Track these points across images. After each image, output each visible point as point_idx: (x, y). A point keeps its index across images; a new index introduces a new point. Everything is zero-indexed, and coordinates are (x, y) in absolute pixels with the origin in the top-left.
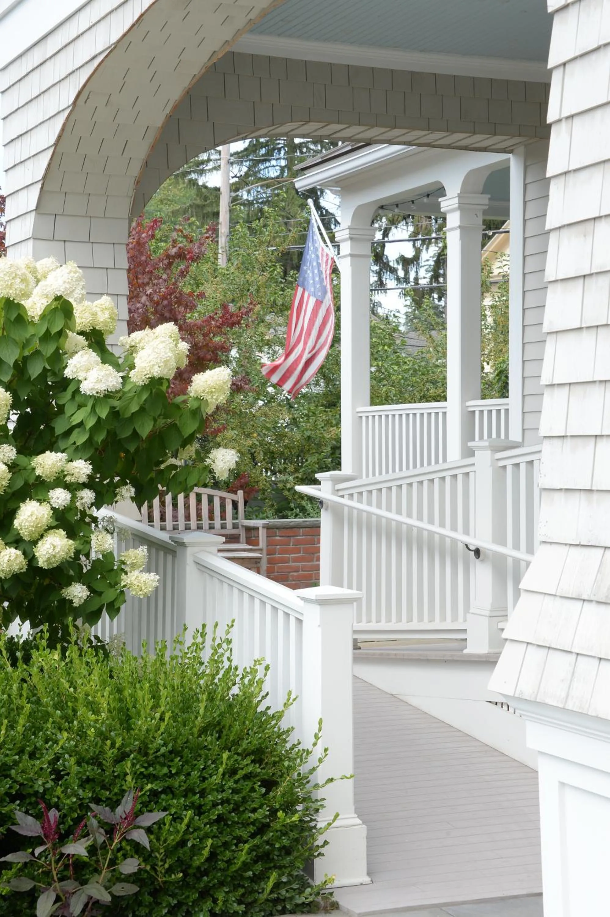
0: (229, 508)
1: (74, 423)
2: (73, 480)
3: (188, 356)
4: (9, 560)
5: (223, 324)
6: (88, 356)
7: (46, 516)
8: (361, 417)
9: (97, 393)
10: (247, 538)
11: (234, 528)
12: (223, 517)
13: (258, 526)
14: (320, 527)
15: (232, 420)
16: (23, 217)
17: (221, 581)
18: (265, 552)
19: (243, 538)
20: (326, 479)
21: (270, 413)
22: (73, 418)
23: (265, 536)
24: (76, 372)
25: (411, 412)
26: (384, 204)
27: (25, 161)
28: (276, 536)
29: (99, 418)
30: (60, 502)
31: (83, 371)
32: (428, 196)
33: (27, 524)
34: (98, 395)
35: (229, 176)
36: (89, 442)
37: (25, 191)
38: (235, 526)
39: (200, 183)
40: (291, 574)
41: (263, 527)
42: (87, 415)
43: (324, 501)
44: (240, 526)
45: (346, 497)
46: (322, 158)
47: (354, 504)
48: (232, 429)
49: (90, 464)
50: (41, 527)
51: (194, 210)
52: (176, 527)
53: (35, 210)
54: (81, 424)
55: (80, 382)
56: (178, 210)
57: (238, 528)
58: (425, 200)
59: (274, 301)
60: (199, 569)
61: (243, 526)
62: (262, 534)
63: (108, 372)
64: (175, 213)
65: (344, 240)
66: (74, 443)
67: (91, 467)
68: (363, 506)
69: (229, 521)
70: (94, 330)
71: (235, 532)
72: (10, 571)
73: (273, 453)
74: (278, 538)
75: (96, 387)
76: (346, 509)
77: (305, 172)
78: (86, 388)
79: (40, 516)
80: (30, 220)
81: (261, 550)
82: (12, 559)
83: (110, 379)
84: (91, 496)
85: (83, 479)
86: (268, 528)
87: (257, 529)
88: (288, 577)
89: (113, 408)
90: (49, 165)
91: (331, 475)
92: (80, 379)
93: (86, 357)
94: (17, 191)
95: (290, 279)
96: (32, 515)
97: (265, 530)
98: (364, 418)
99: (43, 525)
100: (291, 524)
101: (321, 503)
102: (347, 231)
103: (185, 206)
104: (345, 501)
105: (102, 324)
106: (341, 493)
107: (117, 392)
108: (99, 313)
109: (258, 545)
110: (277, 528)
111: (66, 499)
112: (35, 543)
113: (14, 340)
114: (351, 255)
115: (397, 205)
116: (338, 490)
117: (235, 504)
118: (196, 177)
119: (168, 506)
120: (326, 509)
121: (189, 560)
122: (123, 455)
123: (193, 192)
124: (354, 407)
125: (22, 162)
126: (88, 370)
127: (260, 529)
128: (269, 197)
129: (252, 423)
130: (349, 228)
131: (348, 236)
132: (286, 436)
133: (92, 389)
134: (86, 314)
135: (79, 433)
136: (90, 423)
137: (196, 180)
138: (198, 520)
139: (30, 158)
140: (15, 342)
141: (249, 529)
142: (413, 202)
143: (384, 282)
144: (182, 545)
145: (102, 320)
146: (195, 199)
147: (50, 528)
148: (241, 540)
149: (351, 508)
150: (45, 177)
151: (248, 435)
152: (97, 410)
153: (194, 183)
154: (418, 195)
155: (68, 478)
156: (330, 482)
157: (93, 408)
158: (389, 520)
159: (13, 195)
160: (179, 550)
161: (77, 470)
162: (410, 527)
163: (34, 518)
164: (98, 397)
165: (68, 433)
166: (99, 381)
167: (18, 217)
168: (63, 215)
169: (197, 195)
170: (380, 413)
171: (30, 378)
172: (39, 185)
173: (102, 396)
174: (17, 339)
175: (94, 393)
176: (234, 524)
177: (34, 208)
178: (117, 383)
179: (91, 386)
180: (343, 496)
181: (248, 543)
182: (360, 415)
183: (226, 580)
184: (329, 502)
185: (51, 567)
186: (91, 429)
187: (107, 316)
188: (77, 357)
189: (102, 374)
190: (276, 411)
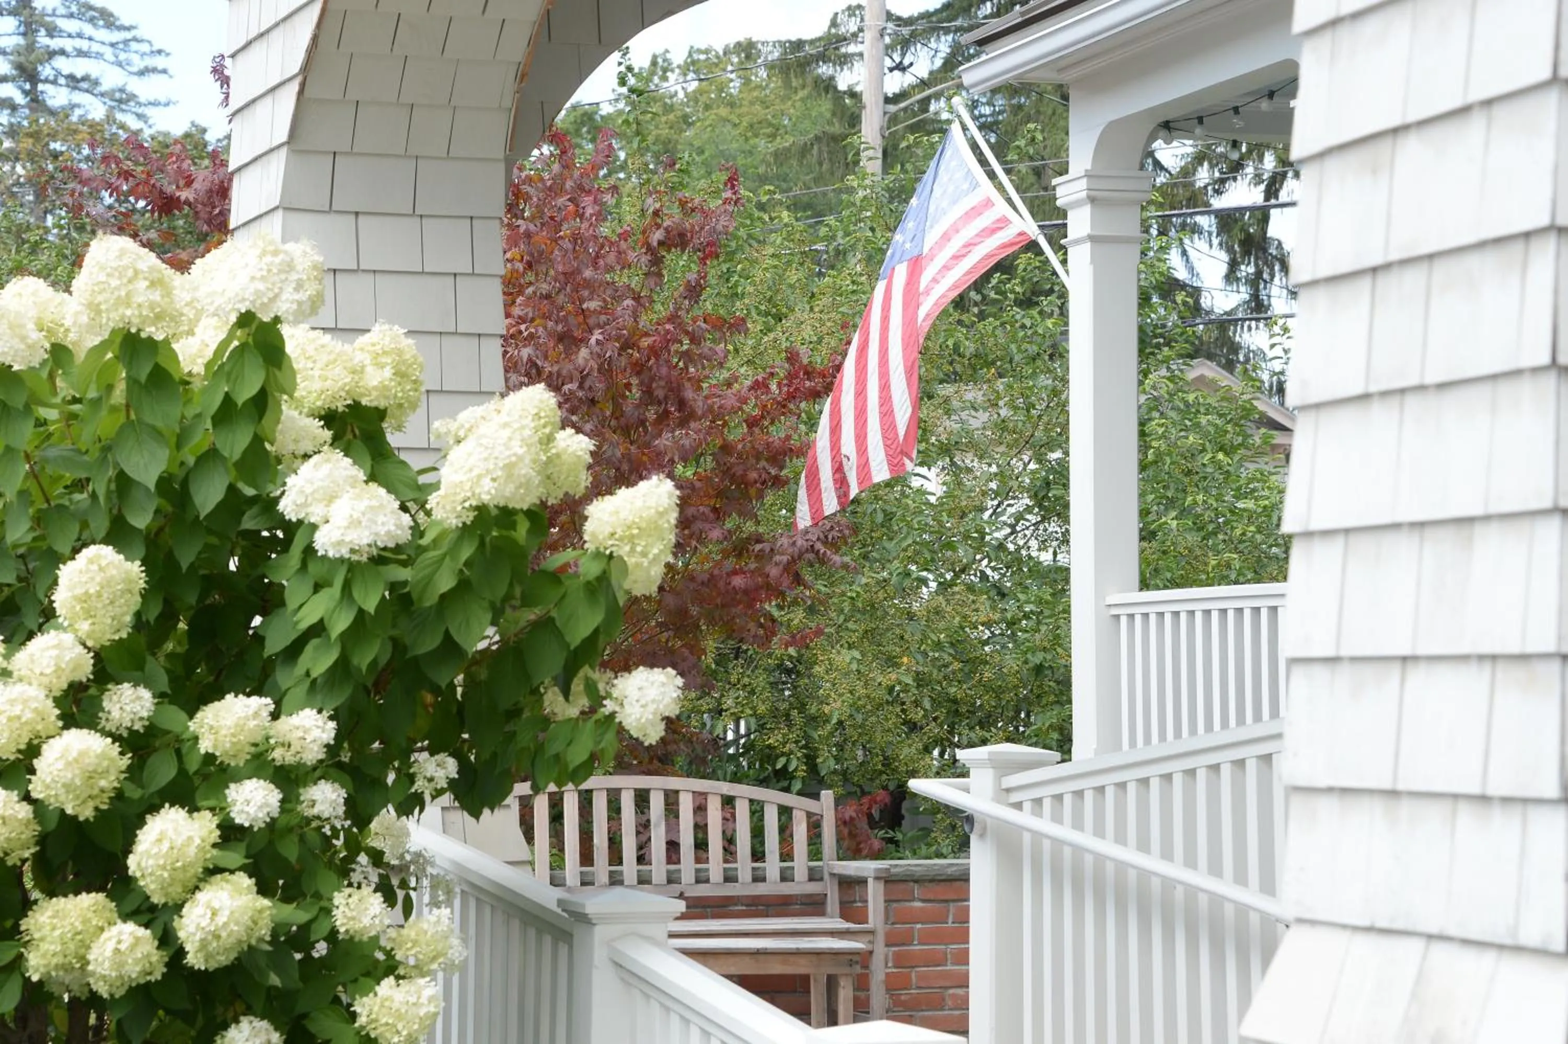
0: (800, 831)
1: (304, 625)
2: (290, 759)
3: (589, 467)
4: (117, 951)
5: (791, 397)
6: (329, 466)
7: (198, 841)
8: (1117, 617)
9: (352, 551)
10: (842, 903)
11: (811, 879)
12: (786, 855)
13: (865, 874)
14: (967, 880)
15: (850, 625)
16: (264, 159)
17: (668, 1009)
18: (880, 939)
19: (833, 903)
20: (980, 763)
21: (949, 609)
22: (300, 614)
23: (881, 899)
24: (305, 505)
25: (1230, 605)
26: (1170, 117)
27: (268, 31)
28: (913, 900)
29: (361, 612)
30: (252, 810)
31: (320, 501)
32: (1271, 95)
33: (151, 862)
34: (355, 558)
35: (883, 67)
36: (342, 668)
37: (268, 100)
38: (814, 875)
39: (842, 86)
40: (951, 991)
41: (877, 878)
42: (332, 605)
43: (976, 816)
44: (826, 876)
45: (1027, 806)
46: (1022, 14)
47: (1044, 825)
48: (850, 647)
49: (331, 718)
50: (184, 868)
51: (825, 149)
52: (675, 876)
53: (288, 143)
54: (318, 629)
55: (314, 527)
56: (788, 150)
57: (821, 879)
58: (1265, 105)
59: (956, 347)
60: (622, 979)
61: (832, 875)
62: (875, 894)
63: (375, 503)
64: (781, 156)
65: (1077, 204)
66: (308, 674)
67: (332, 725)
68: (1064, 832)
69: (801, 862)
70: (356, 408)
71: (814, 888)
72: (121, 977)
73: (955, 701)
74: (918, 904)
75: (347, 539)
76: (1027, 837)
77: (987, 48)
78: (325, 541)
79: (179, 842)
80: (278, 164)
81: (872, 932)
82: (123, 947)
83: (381, 519)
84: (334, 796)
85: (313, 754)
86: (888, 880)
87: (862, 882)
88: (944, 1000)
89: (393, 587)
90: (315, 39)
91: (989, 753)
92: (312, 520)
93: (325, 469)
94: (254, 101)
95: (992, 295)
96: (159, 840)
97: (881, 886)
98: (1124, 620)
99: (191, 864)
100: (950, 871)
101: (970, 819)
102: (1083, 184)
103: (802, 139)
104: (1024, 818)
105: (374, 394)
106: (1015, 797)
107: (398, 549)
108: (369, 369)
109: (867, 923)
110: (916, 881)
111: (266, 805)
112: (178, 908)
113: (154, 428)
114: (1092, 238)
115: (1200, 120)
116: (1008, 790)
117: (815, 826)
118: (831, 72)
119: (657, 825)
120: (982, 836)
121: (600, 955)
122: (429, 698)
123: (825, 106)
124: (1099, 594)
125: (262, 35)
126: (331, 499)
127: (870, 881)
128: (1000, 113)
129: (898, 631)
130: (1088, 175)
131: (1084, 194)
132: (987, 663)
133: (340, 543)
134: (337, 370)
135: (316, 648)
136: (341, 624)
137: (832, 78)
138: (726, 861)
139: (277, 25)
140: (157, 434)
141: (848, 884)
142: (1236, 110)
143: (1266, 303)
144: (583, 919)
145: (375, 383)
146: (830, 123)
147: (213, 871)
148: (829, 909)
149: (1037, 836)
150: (306, 68)
151: (892, 662)
152: (356, 594)
153: (828, 85)
154: (1249, 94)
155: (277, 754)
156: (991, 770)
157: (347, 587)
158: (1122, 866)
159: (245, 112)
160: (578, 931)
161: (300, 734)
162: (1169, 884)
163: (165, 846)
164: (359, 562)
165: (294, 651)
166: (355, 523)
167: (255, 160)
168: (350, 153)
169: (834, 114)
170: (1160, 609)
171: (198, 517)
172: (295, 87)
173: (364, 559)
174: (159, 424)
175: (345, 552)
176: (811, 870)
177: (284, 138)
178: (398, 526)
179: (336, 536)
180: (1018, 806)
181: (845, 916)
182: (1115, 611)
183: (676, 1007)
184: (989, 821)
185: (213, 966)
186: (343, 636)
187: (388, 372)
188: (306, 469)
189: (363, 505)
190: (963, 604)
